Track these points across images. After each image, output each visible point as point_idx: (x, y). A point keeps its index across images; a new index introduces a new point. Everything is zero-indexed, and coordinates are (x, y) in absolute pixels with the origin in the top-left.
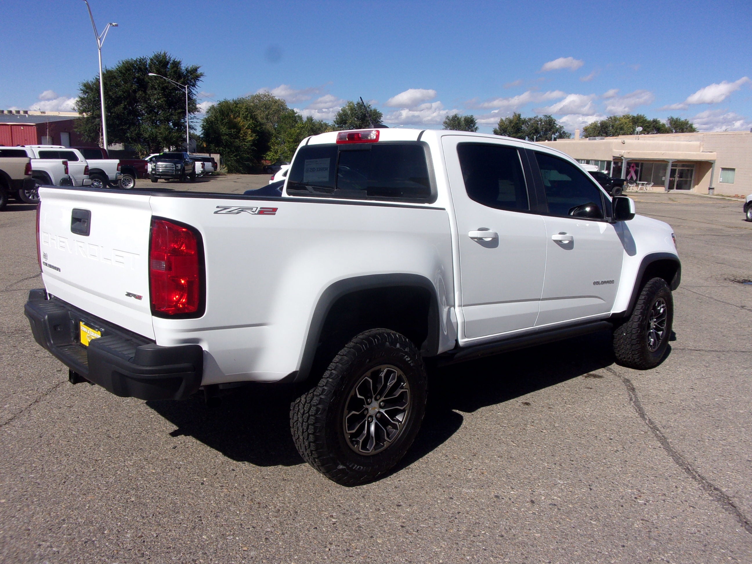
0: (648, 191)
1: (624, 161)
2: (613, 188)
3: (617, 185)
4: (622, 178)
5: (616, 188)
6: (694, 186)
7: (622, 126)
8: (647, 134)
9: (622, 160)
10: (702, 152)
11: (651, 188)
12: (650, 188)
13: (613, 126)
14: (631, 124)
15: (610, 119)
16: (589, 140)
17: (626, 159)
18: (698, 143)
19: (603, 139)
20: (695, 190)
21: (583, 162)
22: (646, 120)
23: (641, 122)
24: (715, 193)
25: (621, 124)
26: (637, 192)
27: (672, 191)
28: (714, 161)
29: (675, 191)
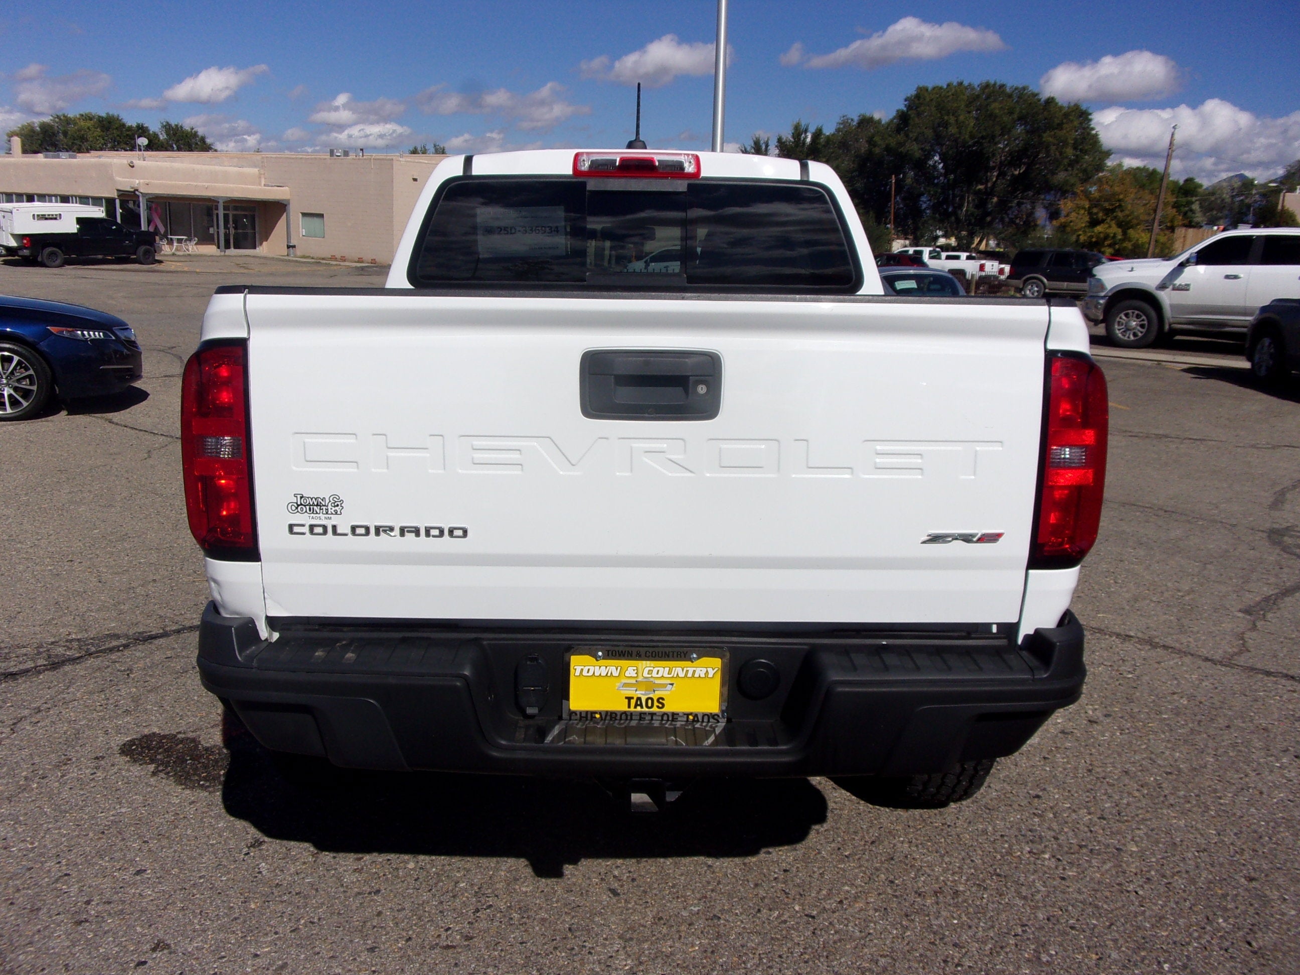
0: (190, 252)
1: (141, 199)
2: (137, 248)
3: (145, 243)
4: (143, 229)
5: (143, 248)
6: (261, 244)
7: (82, 132)
8: (131, 150)
9: (138, 197)
10: (265, 185)
11: (195, 247)
12: (193, 248)
13: (65, 134)
14: (99, 130)
15: (57, 120)
16: (46, 157)
17: (144, 195)
18: (255, 171)
19: (75, 157)
20: (263, 249)
21: (54, 200)
22: (124, 125)
23: (117, 128)
24: (299, 253)
25: (79, 130)
26: (174, 254)
27: (228, 252)
28: (288, 201)
29: (232, 251)
